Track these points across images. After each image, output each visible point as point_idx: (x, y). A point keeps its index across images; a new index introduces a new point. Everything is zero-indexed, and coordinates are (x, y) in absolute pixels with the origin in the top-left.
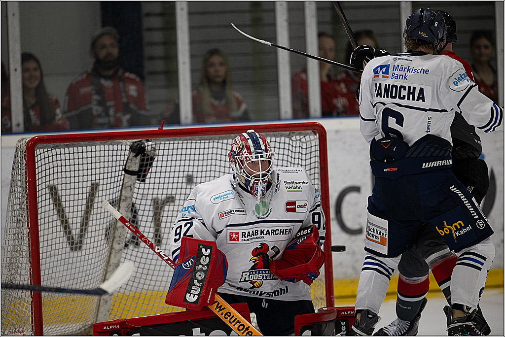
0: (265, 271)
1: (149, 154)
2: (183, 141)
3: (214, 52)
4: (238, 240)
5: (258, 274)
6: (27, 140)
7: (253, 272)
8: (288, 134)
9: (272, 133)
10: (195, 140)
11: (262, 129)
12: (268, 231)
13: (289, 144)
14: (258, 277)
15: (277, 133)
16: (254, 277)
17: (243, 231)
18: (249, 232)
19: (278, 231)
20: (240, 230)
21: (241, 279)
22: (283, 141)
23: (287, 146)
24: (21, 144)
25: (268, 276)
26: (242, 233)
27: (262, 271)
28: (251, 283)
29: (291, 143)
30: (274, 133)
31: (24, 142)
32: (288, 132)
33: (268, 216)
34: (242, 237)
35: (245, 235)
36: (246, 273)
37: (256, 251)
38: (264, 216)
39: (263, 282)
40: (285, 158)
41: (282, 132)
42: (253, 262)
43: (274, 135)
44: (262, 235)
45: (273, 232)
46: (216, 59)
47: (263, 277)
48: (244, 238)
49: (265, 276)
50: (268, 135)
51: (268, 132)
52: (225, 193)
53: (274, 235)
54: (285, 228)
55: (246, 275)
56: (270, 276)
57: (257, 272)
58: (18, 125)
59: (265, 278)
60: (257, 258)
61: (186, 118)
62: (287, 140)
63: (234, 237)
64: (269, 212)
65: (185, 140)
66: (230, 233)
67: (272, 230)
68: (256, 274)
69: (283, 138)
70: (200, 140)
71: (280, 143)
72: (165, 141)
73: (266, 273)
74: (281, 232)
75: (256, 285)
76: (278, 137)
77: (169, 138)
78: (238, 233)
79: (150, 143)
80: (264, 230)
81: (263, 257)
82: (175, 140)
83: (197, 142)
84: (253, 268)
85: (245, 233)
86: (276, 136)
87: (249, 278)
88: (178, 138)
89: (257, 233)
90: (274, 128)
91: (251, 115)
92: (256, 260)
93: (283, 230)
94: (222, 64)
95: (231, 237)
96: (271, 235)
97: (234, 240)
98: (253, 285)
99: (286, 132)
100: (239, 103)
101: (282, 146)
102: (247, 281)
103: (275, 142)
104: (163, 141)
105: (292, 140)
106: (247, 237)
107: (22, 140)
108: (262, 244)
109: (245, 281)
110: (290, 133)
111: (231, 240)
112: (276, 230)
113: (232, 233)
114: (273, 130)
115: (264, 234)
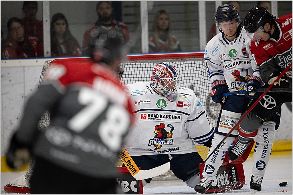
0: (163, 139)
1: (121, 70)
2: (141, 63)
3: (162, 12)
4: (146, 119)
5: (159, 141)
6: (50, 62)
7: (156, 139)
8: (202, 59)
9: (192, 59)
10: (148, 62)
11: (187, 56)
12: (164, 115)
13: (202, 65)
14: (159, 143)
15: (195, 58)
16: (156, 143)
17: (149, 113)
18: (152, 114)
19: (171, 116)
20: (147, 113)
21: (149, 144)
22: (198, 63)
23: (201, 66)
24: (47, 64)
25: (165, 142)
26: (148, 114)
27: (161, 139)
28: (155, 146)
29: (203, 64)
30: (194, 59)
31: (48, 63)
32: (202, 58)
33: (165, 107)
34: (148, 117)
35: (150, 116)
36: (152, 140)
37: (157, 127)
38: (163, 107)
39: (162, 145)
40: (200, 73)
41: (199, 58)
42: (156, 133)
43: (194, 60)
44: (161, 118)
45: (168, 117)
46: (163, 16)
47: (162, 142)
48: (149, 118)
49: (163, 142)
50: (191, 60)
51: (190, 58)
52: (141, 91)
53: (168, 118)
54: (175, 115)
55: (152, 141)
56: (166, 142)
57: (158, 140)
58: (48, 53)
59: (163, 143)
60: (158, 131)
61: (145, 49)
62: (201, 62)
63: (144, 117)
64: (166, 105)
65: (142, 62)
66: (142, 114)
67: (167, 115)
68: (157, 140)
69: (199, 62)
70: (151, 62)
71: (197, 64)
72: (130, 63)
73: (163, 140)
74: (172, 117)
75: (158, 147)
76: (196, 61)
77: (133, 61)
78: (146, 114)
79: (121, 64)
80: (162, 115)
81: (161, 131)
82: (136, 62)
83: (149, 63)
84: (155, 137)
85: (150, 115)
86: (195, 60)
87: (154, 143)
88: (138, 61)
89: (158, 116)
90: (194, 56)
91: (182, 48)
92: (157, 133)
93: (174, 116)
94: (167, 19)
95: (142, 117)
96: (167, 118)
97: (144, 119)
98: (156, 147)
99: (201, 58)
100: (175, 41)
101: (198, 66)
102: (153, 145)
103: (194, 63)
104: (129, 63)
105: (204, 63)
106: (151, 117)
107: (47, 61)
108: (161, 124)
109: (151, 145)
110: (203, 59)
111: (142, 119)
112: (170, 116)
113: (143, 114)
114: (193, 57)
115: (162, 118)
